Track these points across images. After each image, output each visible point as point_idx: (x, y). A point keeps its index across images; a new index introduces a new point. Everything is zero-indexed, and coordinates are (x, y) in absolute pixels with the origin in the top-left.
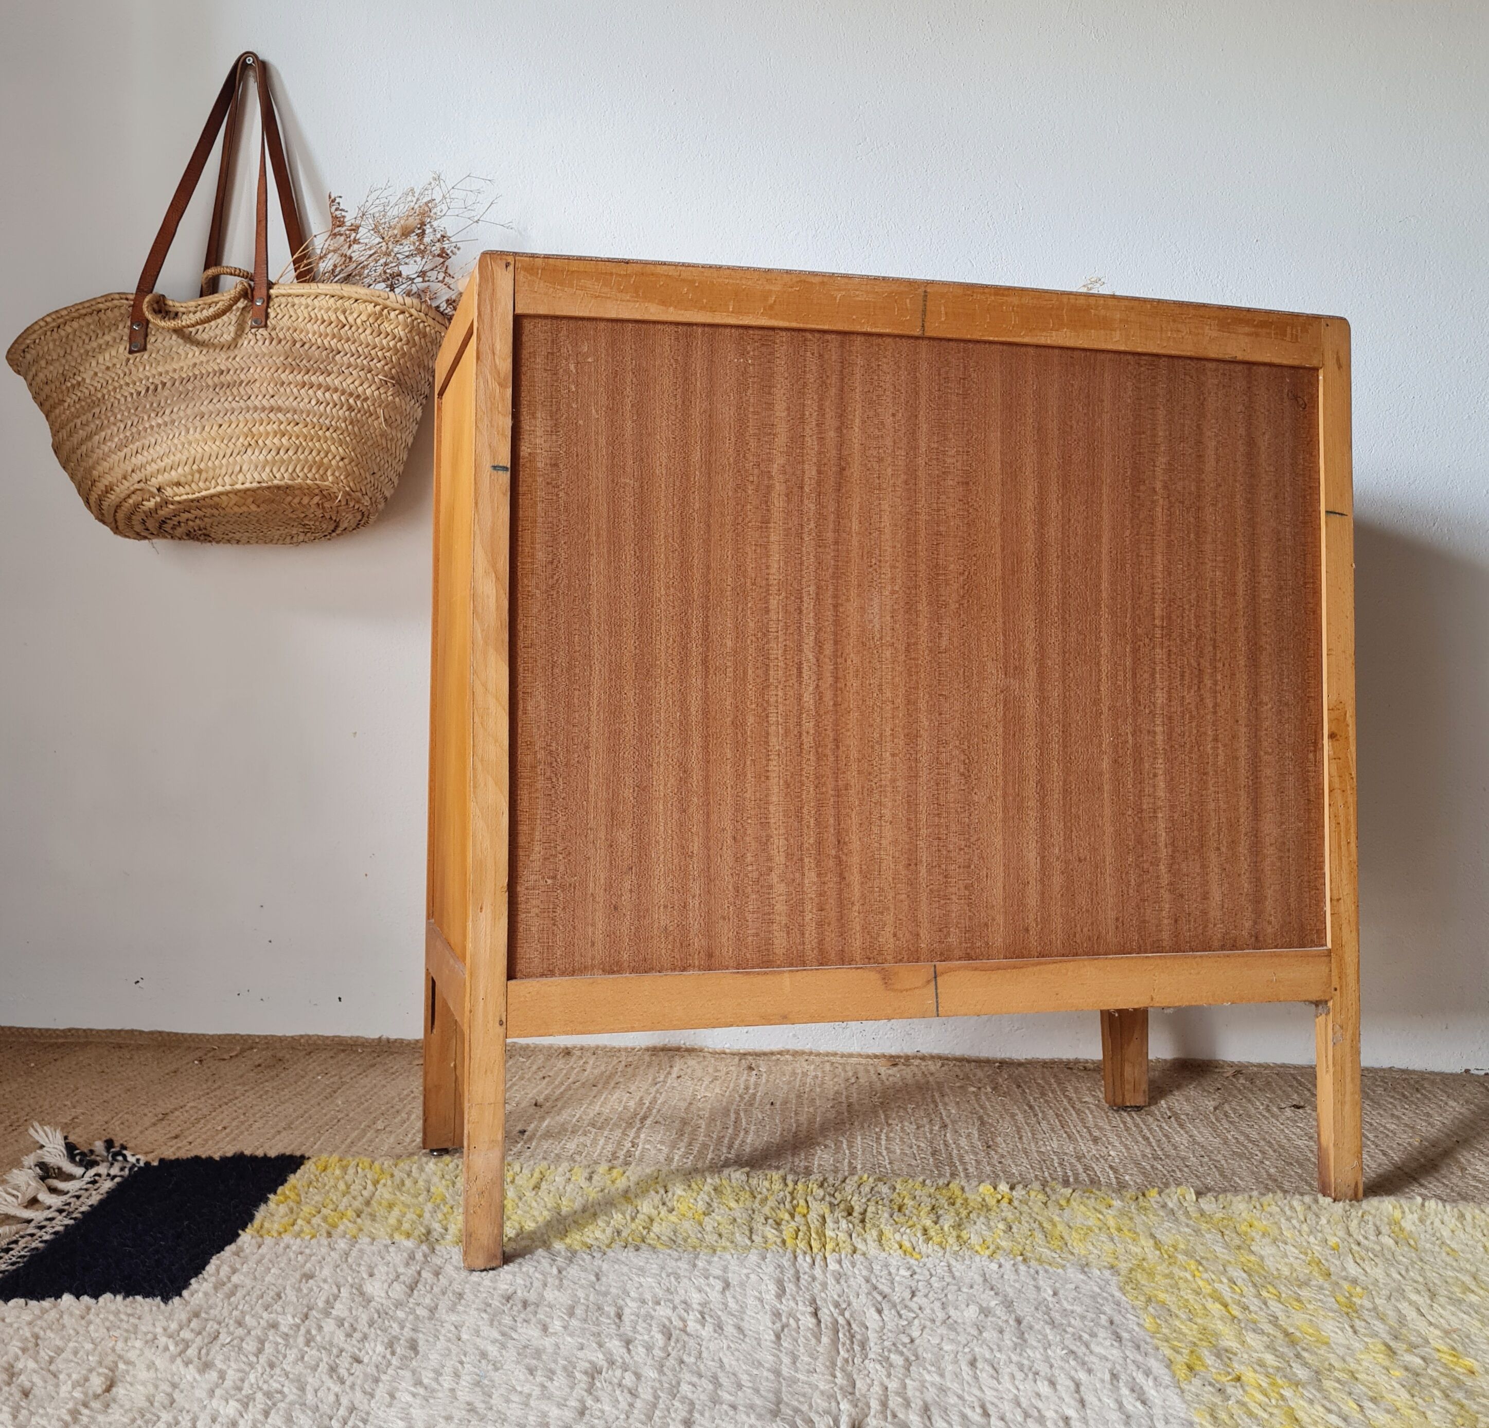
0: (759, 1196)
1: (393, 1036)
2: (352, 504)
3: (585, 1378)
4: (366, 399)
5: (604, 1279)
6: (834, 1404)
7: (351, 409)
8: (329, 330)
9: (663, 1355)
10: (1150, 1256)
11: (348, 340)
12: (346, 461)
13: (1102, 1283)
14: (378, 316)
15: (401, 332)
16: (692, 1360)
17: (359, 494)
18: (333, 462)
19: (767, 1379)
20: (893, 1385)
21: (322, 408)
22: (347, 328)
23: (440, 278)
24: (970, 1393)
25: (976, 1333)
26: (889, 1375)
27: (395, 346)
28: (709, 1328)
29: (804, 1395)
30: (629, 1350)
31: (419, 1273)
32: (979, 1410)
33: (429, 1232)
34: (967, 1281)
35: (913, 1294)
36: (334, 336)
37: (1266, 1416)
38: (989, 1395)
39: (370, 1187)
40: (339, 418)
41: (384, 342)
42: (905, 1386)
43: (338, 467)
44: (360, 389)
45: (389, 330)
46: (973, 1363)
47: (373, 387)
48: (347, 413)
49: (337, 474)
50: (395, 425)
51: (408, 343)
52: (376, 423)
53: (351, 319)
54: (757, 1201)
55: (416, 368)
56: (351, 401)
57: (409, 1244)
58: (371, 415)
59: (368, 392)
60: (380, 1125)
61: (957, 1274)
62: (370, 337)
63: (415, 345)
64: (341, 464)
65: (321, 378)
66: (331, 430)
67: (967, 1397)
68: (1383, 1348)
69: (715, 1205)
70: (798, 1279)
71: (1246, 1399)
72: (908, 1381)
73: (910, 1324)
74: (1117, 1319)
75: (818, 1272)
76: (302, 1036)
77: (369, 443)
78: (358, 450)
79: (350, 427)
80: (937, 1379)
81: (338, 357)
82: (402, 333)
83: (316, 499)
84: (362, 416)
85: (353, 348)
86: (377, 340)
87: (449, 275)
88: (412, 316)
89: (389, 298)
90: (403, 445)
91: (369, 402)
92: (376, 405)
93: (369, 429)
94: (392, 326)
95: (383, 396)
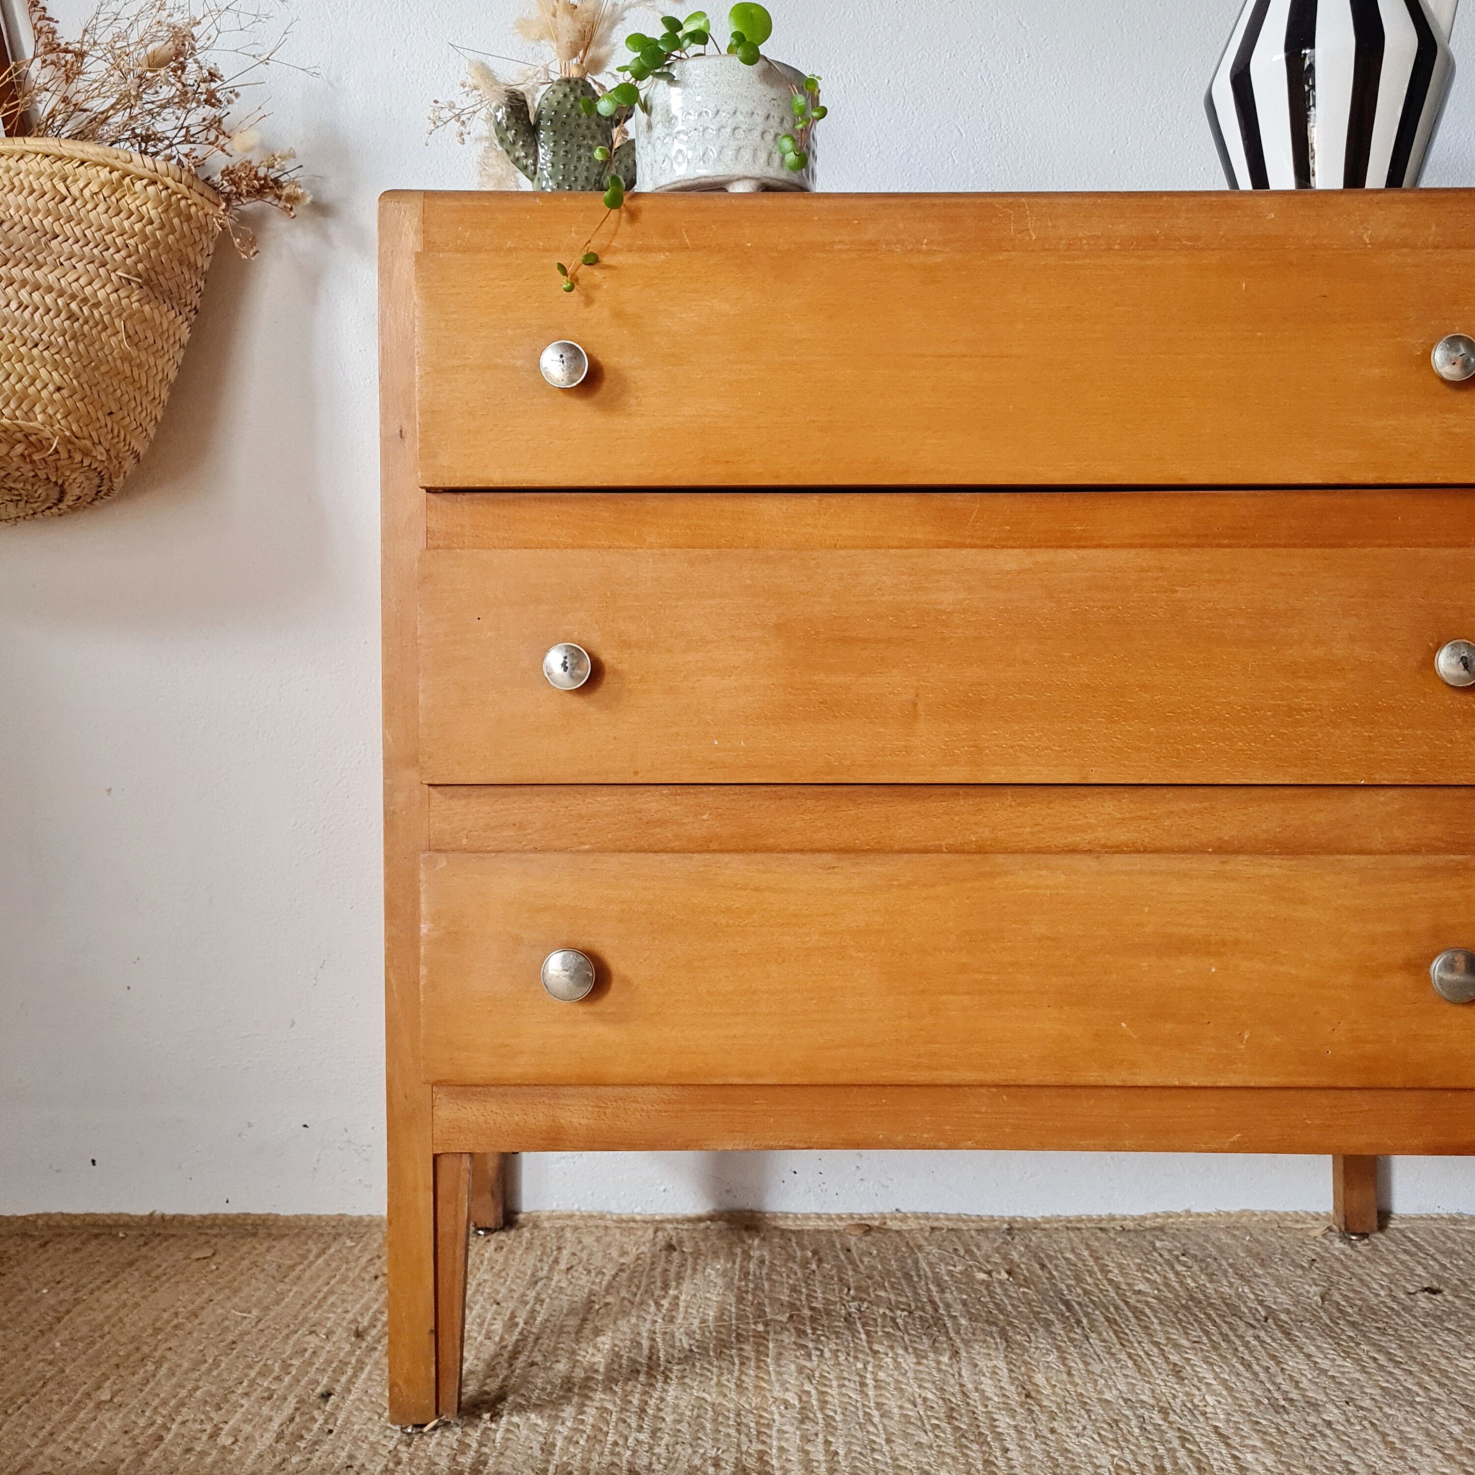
1: (170, 1211)
2: (78, 457)
4: (97, 305)
7: (72, 317)
8: (41, 204)
11: (70, 219)
12: (65, 392)
14: (116, 187)
15: (151, 211)
17: (88, 443)
18: (44, 394)
21: (27, 314)
22: (68, 201)
23: (212, 138)
27: (142, 230)
36: (48, 213)
40: (54, 330)
44: (88, 290)
45: (133, 207)
47: (109, 288)
48: (67, 323)
49: (50, 410)
50: (143, 345)
51: (162, 227)
52: (113, 341)
53: (74, 190)
55: (176, 264)
56: (74, 306)
58: (105, 328)
59: (101, 294)
62: (104, 217)
63: (173, 231)
64: (56, 396)
65: (27, 272)
66: (41, 347)
76: (39, 1216)
77: (103, 369)
78: (84, 378)
79: (71, 344)
81: (54, 244)
82: (153, 213)
83: (19, 448)
84: (91, 328)
85: (77, 230)
86: (115, 220)
87: (224, 133)
88: (167, 188)
89: (131, 161)
90: (160, 376)
91: (101, 309)
92: (114, 314)
93: (102, 349)
94: (138, 203)
95: (124, 302)
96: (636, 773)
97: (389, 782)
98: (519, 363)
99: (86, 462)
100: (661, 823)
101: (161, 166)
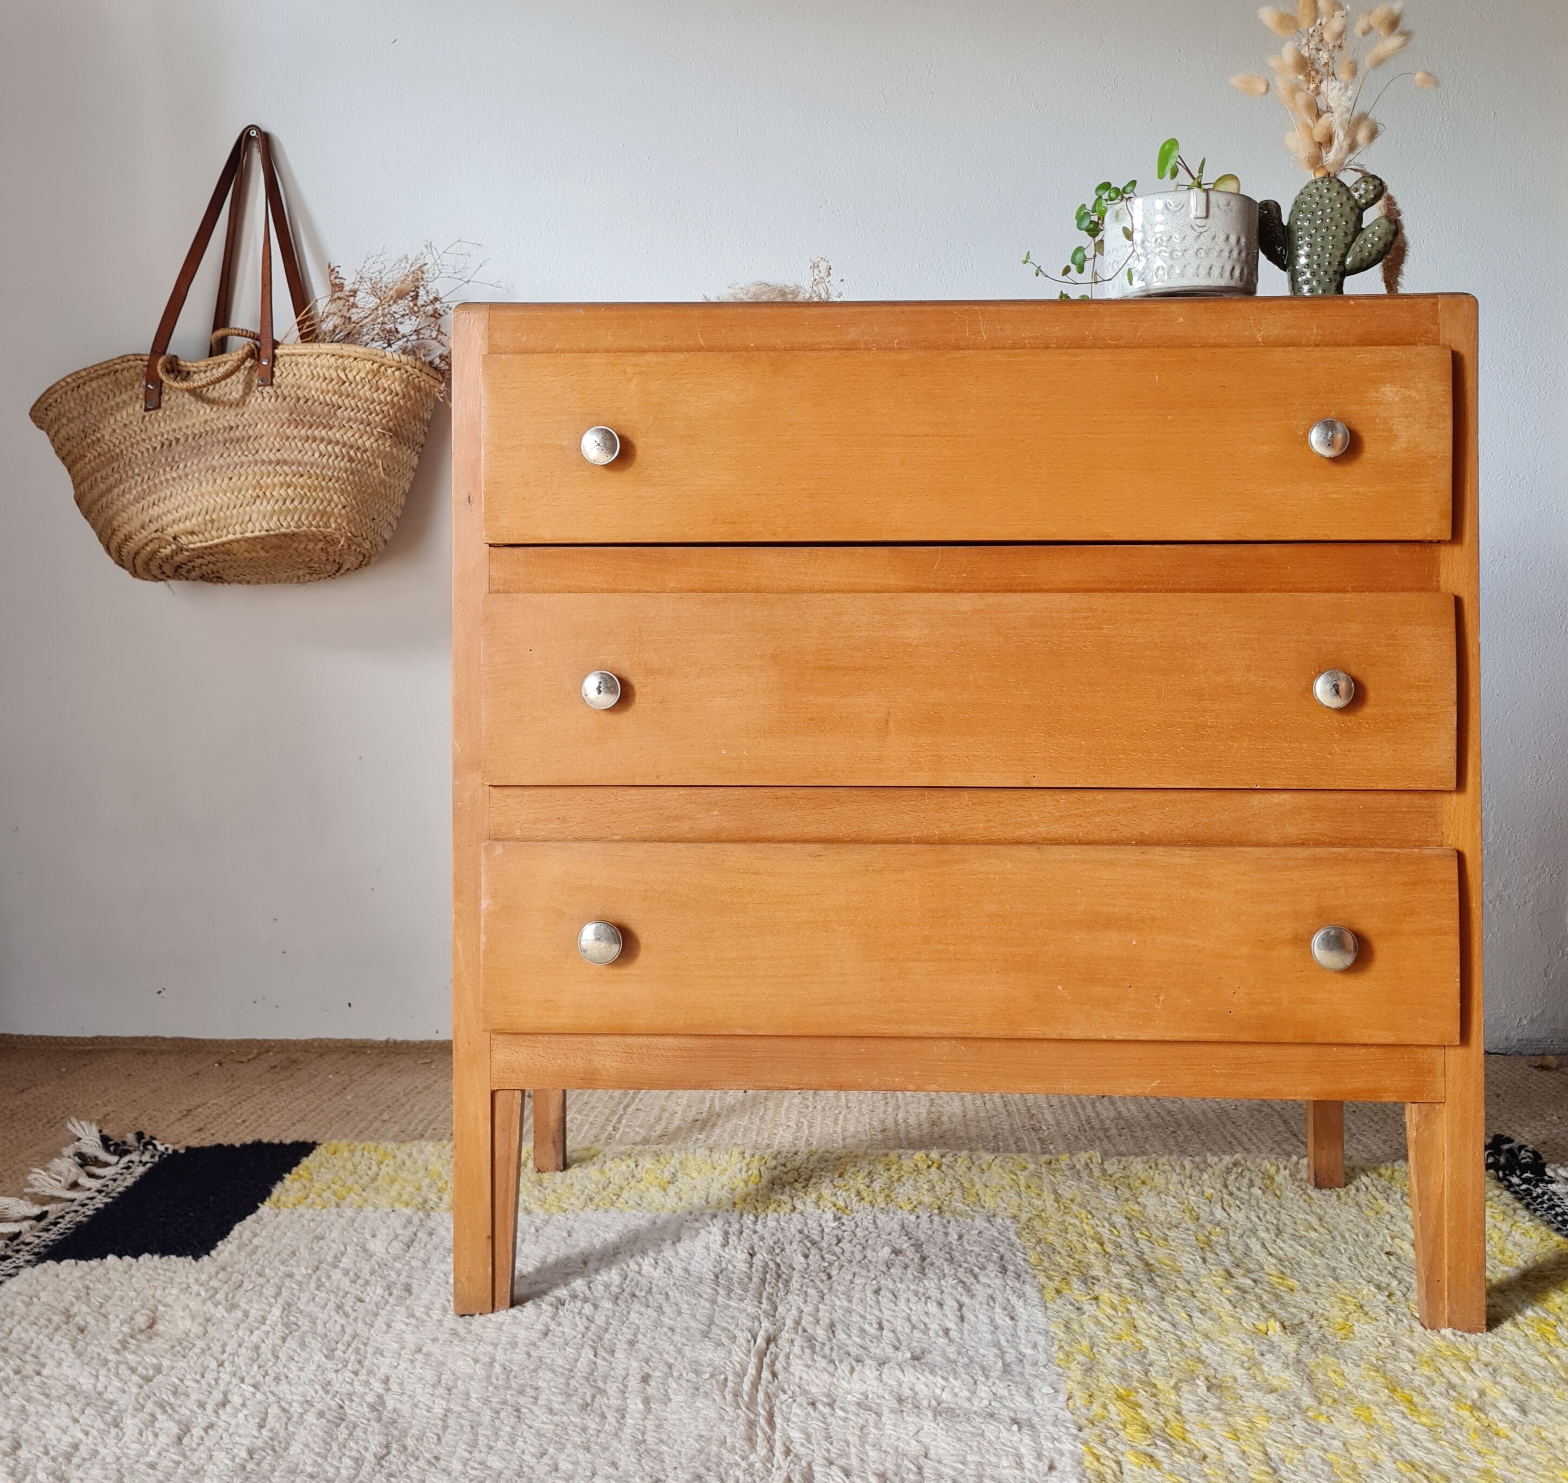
0: (719, 1168)
1: (400, 1038)
2: (353, 548)
3: (550, 1308)
4: (365, 451)
5: (575, 1235)
6: (757, 1323)
7: (351, 460)
8: (330, 387)
9: (618, 1290)
10: (1049, 1208)
11: (348, 396)
12: (348, 509)
13: (1002, 1229)
14: (375, 373)
15: (397, 387)
16: (643, 1294)
17: (360, 539)
18: (336, 511)
19: (704, 1307)
20: (808, 1309)
21: (325, 460)
22: (347, 384)
23: (434, 336)
24: (871, 1314)
25: (884, 1269)
26: (806, 1302)
27: (392, 400)
28: (660, 1270)
29: (733, 1318)
30: (590, 1288)
31: (415, 1234)
32: (875, 1326)
33: (425, 1202)
34: (888, 1230)
35: (839, 1241)
36: (335, 393)
37: (1110, 1324)
38: (887, 1314)
39: (374, 1168)
40: (341, 469)
41: (382, 397)
42: (818, 1310)
43: (340, 515)
44: (360, 442)
45: (386, 385)
46: (877, 1292)
47: (372, 439)
48: (348, 464)
49: (339, 521)
50: (392, 473)
51: (404, 397)
52: (375, 473)
53: (351, 377)
54: (717, 1172)
55: (412, 420)
56: (352, 453)
57: (408, 1211)
58: (370, 465)
59: (368, 444)
60: (385, 1116)
61: (880, 1225)
62: (368, 394)
63: (410, 399)
64: (343, 512)
65: (324, 432)
66: (333, 481)
67: (868, 1316)
68: (1223, 1273)
69: (679, 1175)
70: (741, 1233)
71: (1098, 1313)
72: (821, 1306)
73: (831, 1264)
74: (1008, 1255)
75: (759, 1227)
76: (314, 1040)
77: (369, 491)
78: (358, 498)
79: (351, 477)
80: (846, 1303)
81: (339, 412)
83: (321, 545)
84: (362, 466)
85: (353, 403)
86: (375, 395)
88: (407, 372)
90: (401, 491)
91: (368, 453)
92: (375, 456)
93: (369, 478)
94: (389, 382)
95: (381, 448)
99: (358, 550)
101: (404, 359)
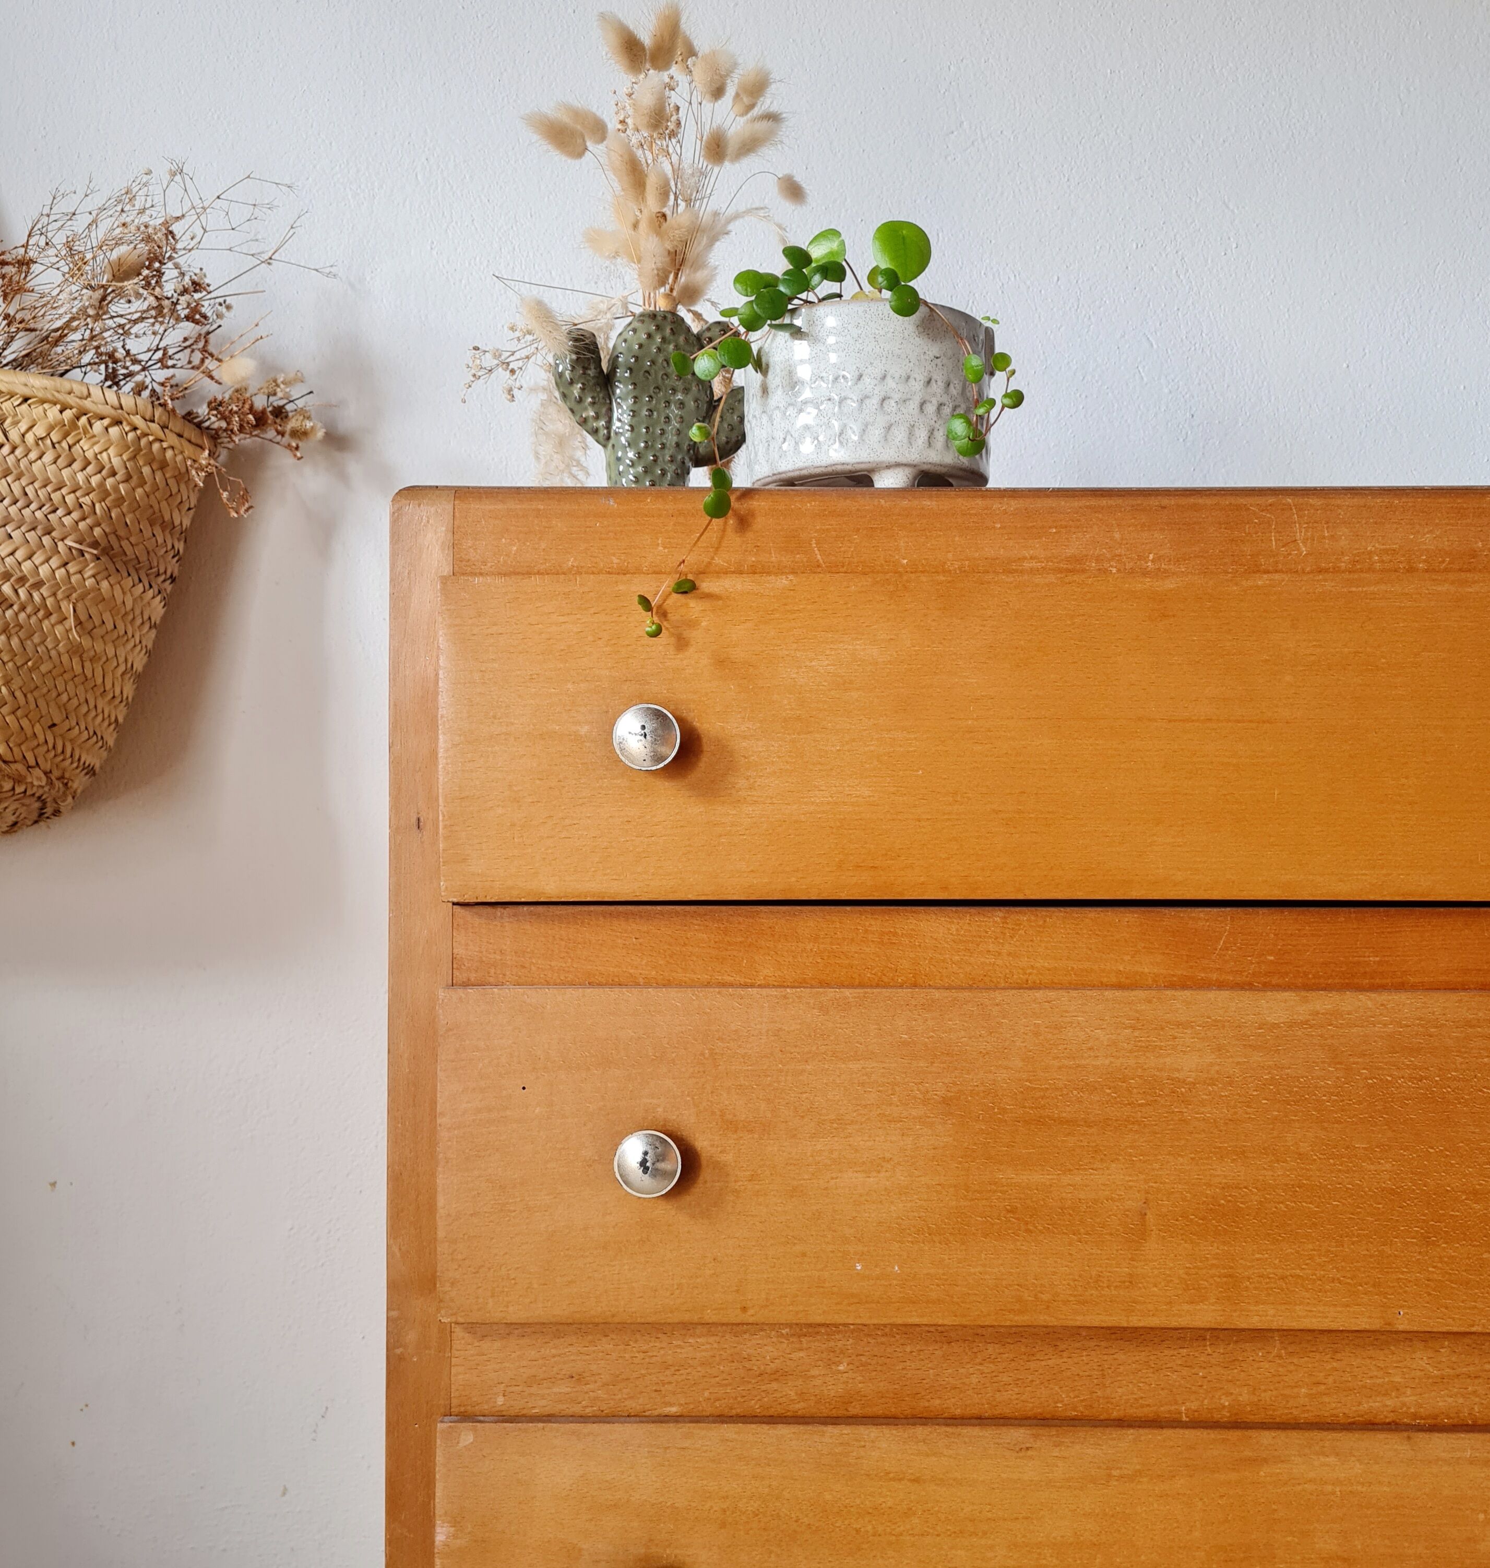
4: (39, 585)
14: (68, 430)
15: (113, 459)
17: (20, 767)
23: (196, 360)
27: (102, 484)
41: (80, 477)
44: (27, 566)
45: (90, 455)
47: (54, 563)
50: (98, 632)
51: (128, 479)
52: (59, 630)
53: (14, 435)
55: (145, 525)
58: (48, 614)
59: (44, 571)
62: (51, 469)
63: (142, 483)
77: (44, 668)
78: (17, 682)
82: (116, 461)
84: (29, 617)
85: (16, 488)
86: (66, 473)
87: (212, 355)
88: (135, 429)
89: (89, 395)
90: (122, 668)
91: (44, 591)
92: (60, 595)
93: (43, 642)
94: (97, 449)
95: (73, 579)
96: (744, 1309)
97: (394, 1314)
98: (584, 730)
99: (19, 789)
100: (779, 1375)
101: (128, 401)
